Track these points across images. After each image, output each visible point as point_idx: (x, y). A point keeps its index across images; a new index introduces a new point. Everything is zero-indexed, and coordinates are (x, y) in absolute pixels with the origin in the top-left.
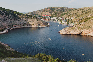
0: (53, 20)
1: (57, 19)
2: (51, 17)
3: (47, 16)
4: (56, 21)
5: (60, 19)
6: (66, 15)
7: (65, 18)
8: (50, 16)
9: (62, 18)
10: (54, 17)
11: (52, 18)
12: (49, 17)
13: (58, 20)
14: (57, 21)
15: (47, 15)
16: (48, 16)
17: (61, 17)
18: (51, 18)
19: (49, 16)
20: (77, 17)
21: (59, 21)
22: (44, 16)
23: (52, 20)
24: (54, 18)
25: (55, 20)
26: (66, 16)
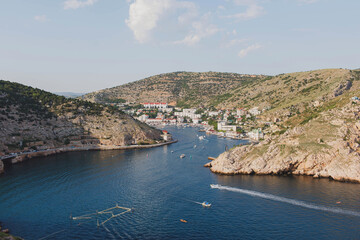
0: (185, 121)
1: (199, 116)
2: (174, 110)
3: (160, 105)
4: (195, 122)
5: (211, 114)
6: (233, 100)
7: (227, 112)
8: (172, 104)
9: (216, 113)
10: (187, 107)
11: (181, 114)
12: (170, 110)
13: (204, 118)
14: (200, 122)
15: (159, 102)
16: (165, 106)
17: (214, 110)
18: (176, 114)
19: (169, 107)
20: (272, 108)
21: (205, 122)
22: (149, 105)
23: (179, 119)
24: (185, 113)
25: (192, 122)
26: (231, 106)
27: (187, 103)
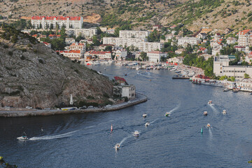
0: (130, 57)
1: (157, 45)
2: (99, 32)
3: (67, 22)
4: (154, 58)
5: (183, 42)
6: (224, 14)
7: (216, 38)
9: (193, 41)
10: (127, 26)
12: (90, 33)
13: (169, 50)
14: (163, 59)
15: (63, 15)
16: (78, 24)
17: (187, 33)
18: (106, 41)
19: (85, 26)
21: (175, 60)
22: (43, 22)
24: (125, 39)
26: (221, 25)
27: (125, 17)
